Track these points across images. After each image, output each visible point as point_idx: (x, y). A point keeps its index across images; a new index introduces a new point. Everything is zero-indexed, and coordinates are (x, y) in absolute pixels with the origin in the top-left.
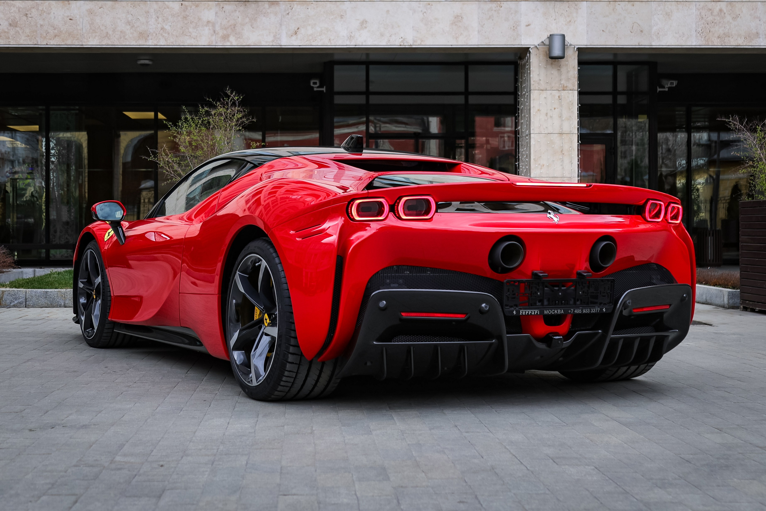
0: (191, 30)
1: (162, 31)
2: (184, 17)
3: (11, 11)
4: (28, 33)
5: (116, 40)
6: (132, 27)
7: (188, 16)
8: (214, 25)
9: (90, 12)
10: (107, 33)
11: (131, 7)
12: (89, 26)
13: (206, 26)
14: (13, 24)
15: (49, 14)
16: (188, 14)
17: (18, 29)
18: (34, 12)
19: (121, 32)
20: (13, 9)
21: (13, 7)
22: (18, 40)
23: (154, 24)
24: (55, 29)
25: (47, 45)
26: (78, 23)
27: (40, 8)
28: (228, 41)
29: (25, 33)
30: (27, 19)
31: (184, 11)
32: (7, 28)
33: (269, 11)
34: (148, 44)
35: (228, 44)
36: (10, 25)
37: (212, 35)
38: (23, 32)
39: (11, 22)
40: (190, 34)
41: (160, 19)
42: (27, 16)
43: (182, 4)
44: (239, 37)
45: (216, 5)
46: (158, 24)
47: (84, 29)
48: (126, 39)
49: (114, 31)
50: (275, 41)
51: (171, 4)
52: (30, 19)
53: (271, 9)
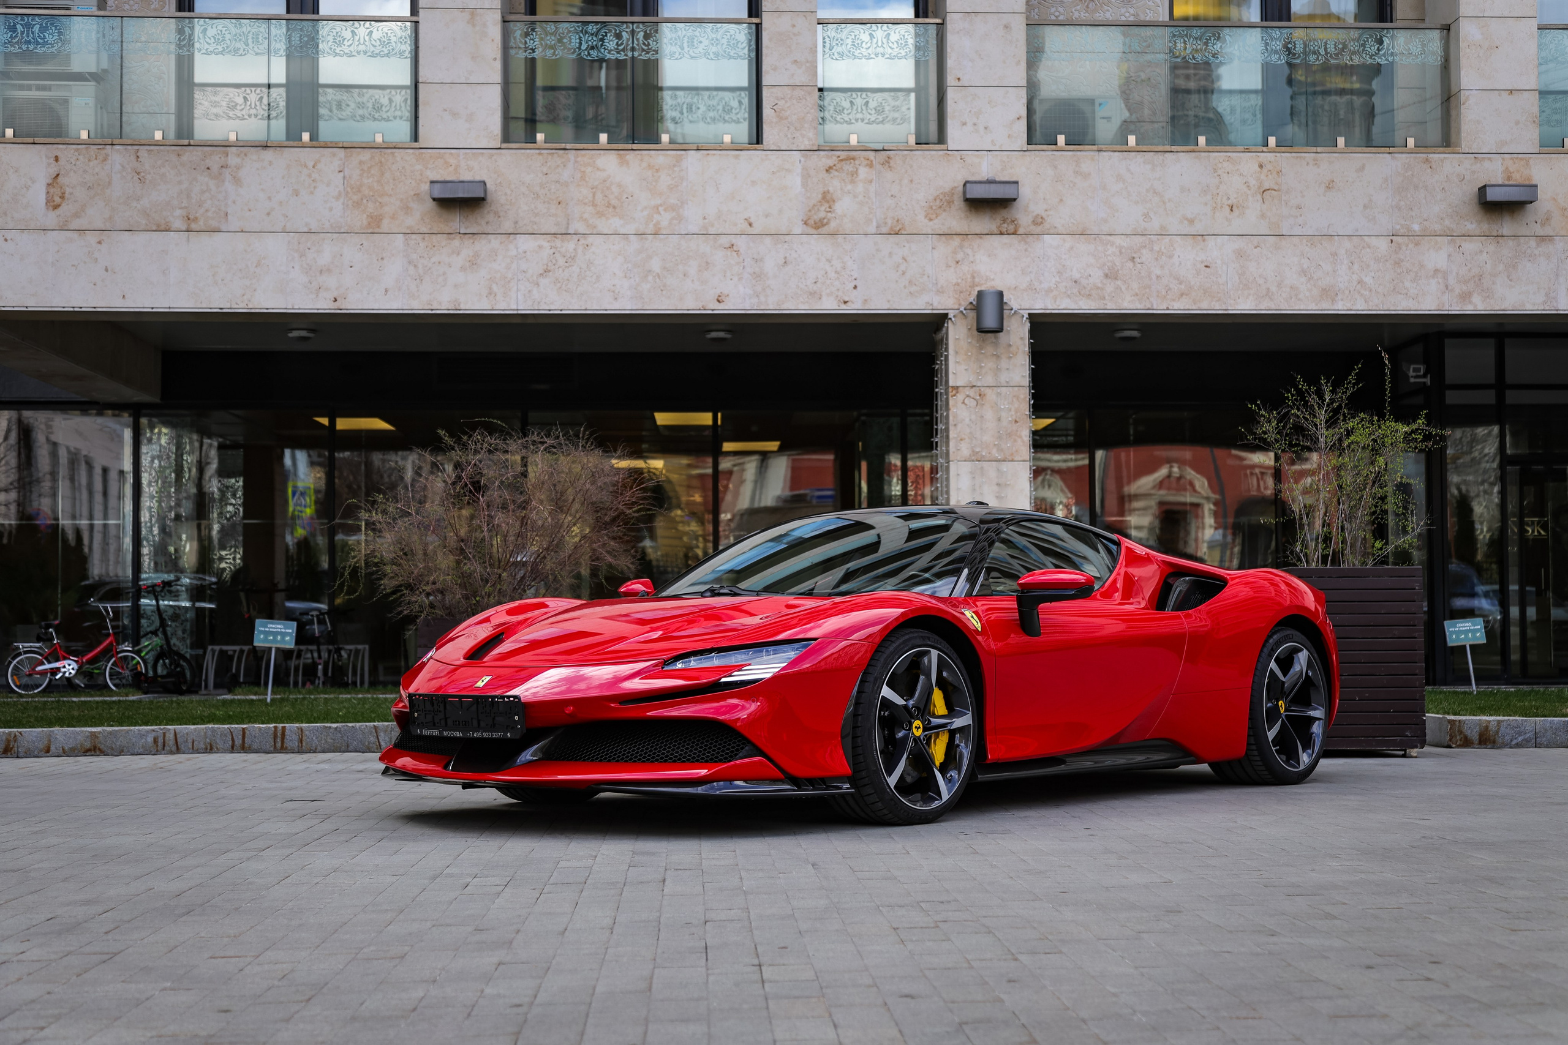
0: (1408, 284)
1: (1359, 286)
2: (1396, 263)
3: (1108, 253)
4: (1137, 291)
6: (1311, 278)
7: (1402, 261)
8: (1445, 278)
9: (1240, 254)
10: (1268, 289)
11: (1307, 245)
12: (1237, 277)
13: (1433, 278)
14: (1111, 275)
15: (1171, 257)
16: (1402, 257)
17: (1119, 283)
18: (1146, 255)
19: (1291, 288)
20: (1111, 250)
21: (1111, 246)
23: (1346, 275)
24: (1181, 283)
26: (1220, 273)
27: (1156, 248)
28: (1470, 302)
29: (1132, 289)
30: (1134, 266)
31: (1396, 253)
32: (1102, 282)
33: (1536, 252)
35: (1469, 309)
36: (1106, 276)
37: (1444, 293)
38: (1127, 289)
39: (1107, 271)
40: (1404, 291)
41: (1356, 267)
42: (1134, 262)
43: (1392, 241)
44: (1488, 297)
45: (1449, 243)
46: (1353, 273)
47: (1229, 283)
49: (1279, 286)
50: (1549, 303)
51: (1374, 241)
52: (1139, 265)
53: (1540, 249)
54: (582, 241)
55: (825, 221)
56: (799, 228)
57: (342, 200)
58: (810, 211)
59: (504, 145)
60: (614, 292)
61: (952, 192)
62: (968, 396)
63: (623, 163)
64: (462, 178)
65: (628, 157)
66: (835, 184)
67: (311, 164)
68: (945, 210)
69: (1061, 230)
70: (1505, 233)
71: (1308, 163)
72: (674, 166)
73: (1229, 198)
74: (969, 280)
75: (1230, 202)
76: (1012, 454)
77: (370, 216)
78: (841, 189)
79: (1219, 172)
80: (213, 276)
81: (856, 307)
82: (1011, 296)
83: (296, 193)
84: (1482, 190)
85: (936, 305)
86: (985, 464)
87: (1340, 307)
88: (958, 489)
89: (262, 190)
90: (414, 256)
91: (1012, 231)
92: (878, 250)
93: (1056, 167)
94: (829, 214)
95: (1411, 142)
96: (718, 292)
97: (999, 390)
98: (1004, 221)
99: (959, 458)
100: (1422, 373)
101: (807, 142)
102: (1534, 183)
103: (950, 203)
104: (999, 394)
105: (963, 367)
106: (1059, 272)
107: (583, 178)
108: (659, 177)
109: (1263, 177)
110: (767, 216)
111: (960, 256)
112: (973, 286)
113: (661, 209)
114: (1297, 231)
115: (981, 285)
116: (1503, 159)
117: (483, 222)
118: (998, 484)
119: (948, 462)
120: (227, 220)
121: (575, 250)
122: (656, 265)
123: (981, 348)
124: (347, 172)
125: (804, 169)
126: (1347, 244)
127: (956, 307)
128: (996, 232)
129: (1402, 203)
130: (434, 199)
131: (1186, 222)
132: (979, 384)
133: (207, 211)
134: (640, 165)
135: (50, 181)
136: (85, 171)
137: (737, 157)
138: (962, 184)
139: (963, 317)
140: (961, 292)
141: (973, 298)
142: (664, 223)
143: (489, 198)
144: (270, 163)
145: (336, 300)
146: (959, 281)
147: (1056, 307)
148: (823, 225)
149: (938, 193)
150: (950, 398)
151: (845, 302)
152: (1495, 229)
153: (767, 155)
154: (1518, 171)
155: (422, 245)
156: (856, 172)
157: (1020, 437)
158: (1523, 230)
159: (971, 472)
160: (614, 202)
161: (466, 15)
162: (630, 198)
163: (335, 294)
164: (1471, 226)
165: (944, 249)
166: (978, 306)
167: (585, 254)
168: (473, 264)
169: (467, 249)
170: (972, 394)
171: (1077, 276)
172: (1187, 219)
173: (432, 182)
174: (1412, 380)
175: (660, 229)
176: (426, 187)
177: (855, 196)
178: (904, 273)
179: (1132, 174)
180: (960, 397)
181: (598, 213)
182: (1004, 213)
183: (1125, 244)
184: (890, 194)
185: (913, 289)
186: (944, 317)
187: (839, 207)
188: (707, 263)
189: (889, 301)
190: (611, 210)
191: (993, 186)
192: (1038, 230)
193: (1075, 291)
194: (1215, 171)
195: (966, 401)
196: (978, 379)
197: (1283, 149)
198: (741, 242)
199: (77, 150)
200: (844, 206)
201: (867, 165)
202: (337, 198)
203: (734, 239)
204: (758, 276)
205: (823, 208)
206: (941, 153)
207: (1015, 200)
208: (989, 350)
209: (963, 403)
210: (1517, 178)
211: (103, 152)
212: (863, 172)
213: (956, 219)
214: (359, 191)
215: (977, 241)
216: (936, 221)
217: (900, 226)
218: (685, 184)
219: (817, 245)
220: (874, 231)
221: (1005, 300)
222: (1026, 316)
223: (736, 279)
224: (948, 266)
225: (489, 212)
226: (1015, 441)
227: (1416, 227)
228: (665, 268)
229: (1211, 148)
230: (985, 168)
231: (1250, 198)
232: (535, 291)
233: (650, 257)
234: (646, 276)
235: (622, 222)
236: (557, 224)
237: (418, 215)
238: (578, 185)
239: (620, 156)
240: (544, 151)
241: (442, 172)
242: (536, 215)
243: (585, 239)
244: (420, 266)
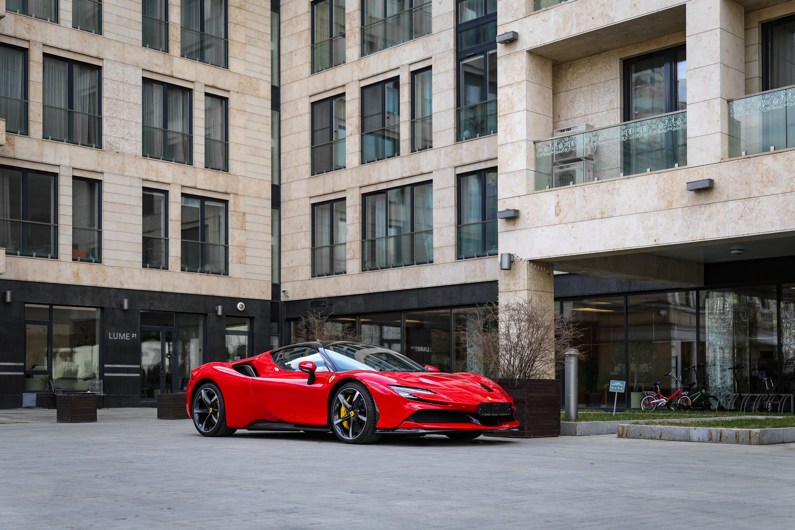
57: (657, 197)
59: (731, 159)
60: (772, 223)
63: (776, 159)
67: (646, 182)
77: (668, 202)
80: (611, 236)
83: (639, 196)
89: (628, 197)
90: (686, 217)
107: (757, 170)
108: (792, 164)
113: (793, 179)
117: (714, 198)
120: (615, 212)
121: (754, 205)
124: (659, 184)
130: (691, 190)
133: (608, 209)
134: (783, 159)
135: (556, 205)
136: (567, 199)
143: (716, 186)
144: (630, 185)
145: (655, 241)
155: (691, 212)
160: (771, 179)
161: (706, 103)
162: (779, 176)
163: (656, 238)
167: (758, 206)
168: (710, 217)
169: (708, 211)
173: (687, 183)
175: (793, 189)
181: (764, 186)
190: (770, 183)
199: (564, 191)
202: (656, 196)
211: (573, 190)
214: (664, 191)
225: (715, 193)
232: (736, 227)
233: (789, 204)
234: (787, 213)
235: (775, 188)
236: (746, 194)
237: (687, 198)
238: (755, 174)
239: (774, 157)
240: (739, 160)
241: (696, 177)
242: (737, 191)
243: (758, 199)
244: (688, 221)
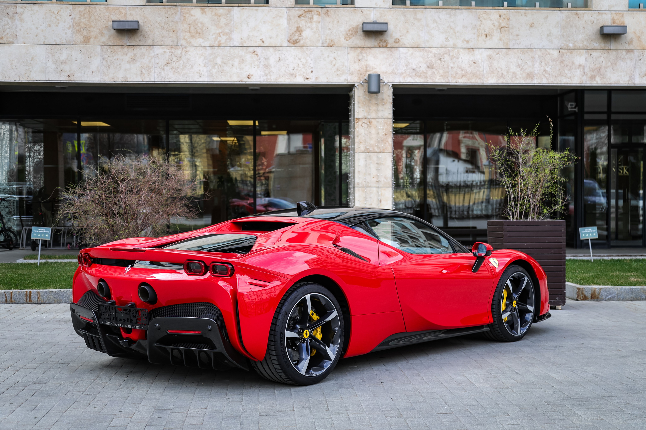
0: (566, 72)
1: (544, 73)
2: (561, 62)
3: (429, 56)
4: (442, 74)
5: (509, 79)
6: (522, 69)
7: (564, 61)
8: (584, 68)
9: (490, 57)
10: (502, 74)
11: (521, 53)
12: (488, 68)
13: (578, 69)
14: (430, 67)
15: (458, 58)
16: (564, 59)
17: (434, 70)
18: (447, 58)
19: (513, 73)
20: (430, 55)
21: (431, 53)
22: (434, 79)
23: (538, 67)
24: (462, 71)
25: (456, 82)
26: (480, 66)
27: (451, 54)
28: (595, 80)
29: (440, 73)
30: (441, 62)
31: (561, 57)
32: (426, 70)
34: (534, 82)
35: (594, 83)
36: (428, 67)
37: (583, 76)
38: (438, 73)
39: (428, 65)
40: (565, 75)
41: (543, 63)
43: (560, 51)
44: (603, 78)
45: (586, 52)
46: (542, 66)
47: (485, 71)
48: (517, 79)
49: (508, 72)
50: (631, 81)
51: (551, 52)
52: (443, 62)
53: (627, 56)
54: (184, 49)
55: (298, 40)
56: (286, 44)
57: (71, 29)
58: (291, 36)
59: (147, 4)
60: (199, 73)
61: (357, 27)
62: (364, 123)
63: (204, 12)
64: (127, 20)
65: (205, 10)
66: (302, 23)
67: (56, 12)
68: (353, 36)
69: (407, 45)
70: (612, 48)
71: (522, 15)
72: (227, 14)
73: (485, 31)
74: (365, 69)
75: (485, 33)
76: (384, 150)
77: (85, 37)
78: (306, 26)
79: (481, 19)
80: (11, 65)
81: (312, 81)
82: (384, 76)
83: (50, 26)
84: (602, 28)
85: (349, 80)
86: (371, 154)
87: (535, 82)
88: (359, 166)
89: (34, 24)
90: (106, 56)
91: (385, 46)
92: (323, 54)
93: (405, 16)
94: (300, 37)
95: (570, 5)
96: (248, 73)
97: (378, 120)
98: (381, 41)
99: (359, 151)
100: (574, 106)
101: (289, 3)
102: (625, 25)
103: (356, 32)
104: (378, 122)
105: (361, 109)
106: (406, 65)
107: (184, 20)
108: (220, 19)
109: (501, 21)
110: (271, 38)
111: (360, 57)
112: (366, 72)
113: (221, 34)
114: (516, 46)
115: (369, 71)
116: (612, 14)
117: (138, 40)
118: (377, 164)
119: (354, 153)
120: (17, 38)
121: (181, 53)
122: (219, 61)
123: (370, 100)
124: (73, 16)
125: (288, 16)
126: (539, 53)
127: (359, 81)
128: (377, 46)
129: (565, 34)
130: (114, 29)
131: (465, 42)
132: (369, 117)
133: (7, 34)
134: (211, 14)
137: (257, 10)
138: (362, 23)
139: (362, 86)
140: (361, 74)
141: (366, 77)
142: (223, 41)
143: (140, 29)
144: (37, 11)
145: (69, 76)
146: (360, 69)
147: (405, 81)
148: (297, 42)
149: (351, 27)
150: (356, 124)
151: (307, 79)
152: (607, 46)
153: (271, 9)
154: (618, 19)
155: (109, 51)
156: (312, 18)
157: (388, 142)
158: (620, 47)
159: (365, 158)
160: (199, 31)
162: (207, 29)
163: (69, 74)
164: (596, 45)
165: (353, 54)
166: (368, 81)
167: (186, 55)
168: (133, 59)
169: (131, 53)
170: (365, 122)
171: (414, 67)
172: (466, 41)
173: (113, 21)
174: (569, 110)
175: (221, 44)
176: (110, 23)
177: (312, 29)
178: (334, 65)
179: (440, 19)
180: (360, 123)
181: (192, 36)
182: (381, 37)
183: (437, 52)
184: (328, 28)
185: (339, 73)
186: (353, 85)
187: (304, 34)
188: (243, 60)
189: (327, 78)
190: (198, 35)
191: (376, 25)
192: (397, 45)
193: (414, 74)
194: (479, 18)
195: (363, 125)
196: (368, 115)
197: (511, 8)
198: (259, 50)
200: (307, 33)
201: (318, 14)
202: (69, 28)
203: (255, 49)
204: (267, 66)
205: (297, 35)
206: (352, 9)
207: (386, 31)
208: (374, 101)
209: (362, 126)
210: (618, 23)
212: (316, 17)
213: (360, 40)
214: (79, 25)
215: (368, 50)
216: (349, 41)
217: (333, 43)
218: (232, 23)
219: (294, 52)
220: (320, 45)
221: (381, 78)
222: (391, 85)
223: (256, 67)
224: (355, 62)
225: (140, 35)
226: (385, 143)
227: (571, 45)
228: (223, 62)
229: (477, 7)
230: (373, 16)
231: (495, 31)
232: (162, 73)
233: (216, 57)
234: (214, 66)
235: (203, 40)
236: (173, 41)
237: (107, 37)
238: (183, 23)
239: (202, 9)
240: (166, 7)
241: (118, 16)
242: (163, 37)
243: (186, 48)
244: (109, 61)
